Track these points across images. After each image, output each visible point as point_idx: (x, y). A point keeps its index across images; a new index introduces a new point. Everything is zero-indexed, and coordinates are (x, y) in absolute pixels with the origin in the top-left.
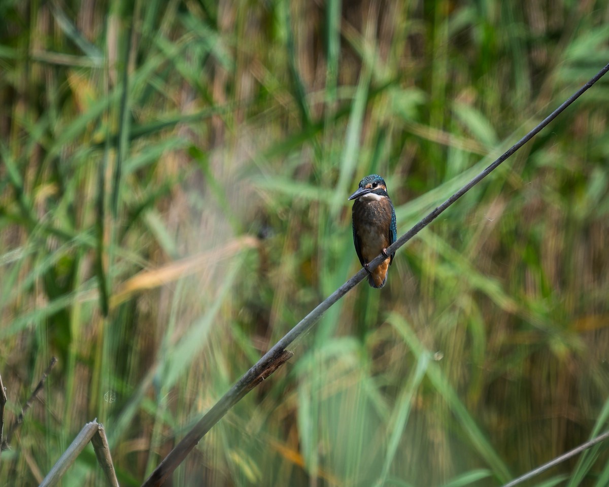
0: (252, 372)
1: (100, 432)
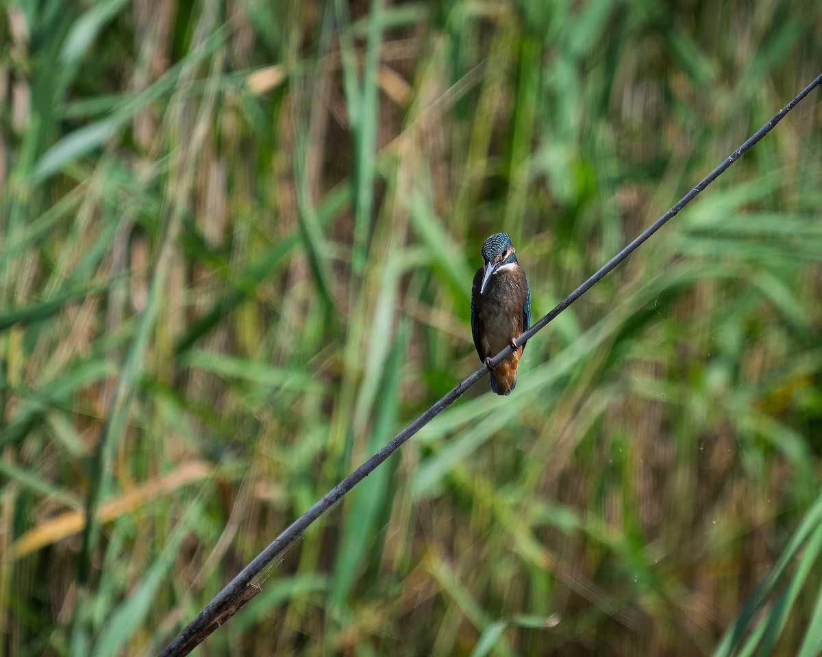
0: (204, 614)
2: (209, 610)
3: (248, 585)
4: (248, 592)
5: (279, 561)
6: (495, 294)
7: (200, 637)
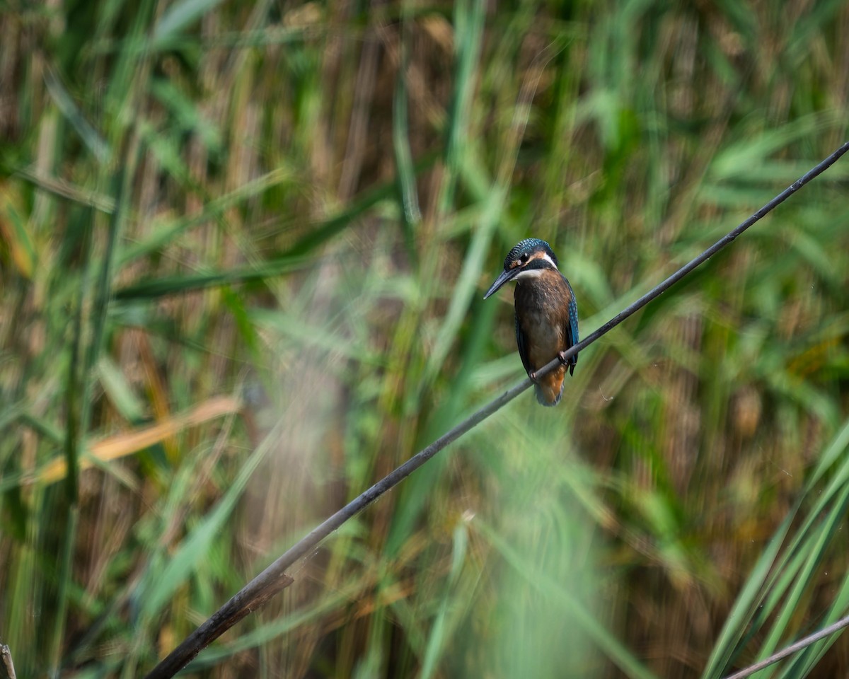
0: (235, 601)
1: (4, 657)
2: (240, 598)
3: (281, 575)
4: (281, 582)
5: (314, 553)
6: (535, 301)
7: (230, 622)
